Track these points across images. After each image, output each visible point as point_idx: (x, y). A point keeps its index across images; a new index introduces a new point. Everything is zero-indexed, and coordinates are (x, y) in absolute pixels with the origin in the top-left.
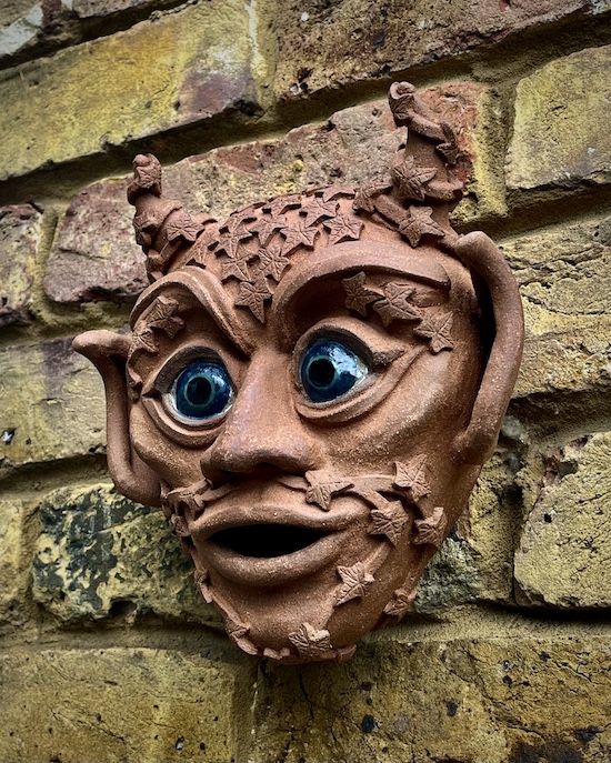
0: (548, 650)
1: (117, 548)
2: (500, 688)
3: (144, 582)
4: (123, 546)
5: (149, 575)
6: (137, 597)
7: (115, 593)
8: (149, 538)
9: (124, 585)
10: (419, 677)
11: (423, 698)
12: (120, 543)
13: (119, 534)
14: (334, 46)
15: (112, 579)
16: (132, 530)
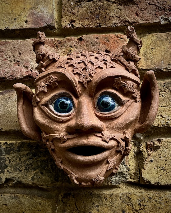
0: (151, 196)
1: (7, 162)
2: (137, 207)
3: (18, 173)
4: (10, 162)
5: (21, 171)
6: (15, 178)
7: (7, 177)
8: (20, 160)
9: (10, 174)
10: (113, 203)
11: (115, 209)
12: (9, 161)
13: (8, 158)
14: (83, 15)
15: (6, 172)
16: (13, 157)
